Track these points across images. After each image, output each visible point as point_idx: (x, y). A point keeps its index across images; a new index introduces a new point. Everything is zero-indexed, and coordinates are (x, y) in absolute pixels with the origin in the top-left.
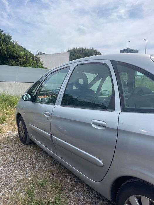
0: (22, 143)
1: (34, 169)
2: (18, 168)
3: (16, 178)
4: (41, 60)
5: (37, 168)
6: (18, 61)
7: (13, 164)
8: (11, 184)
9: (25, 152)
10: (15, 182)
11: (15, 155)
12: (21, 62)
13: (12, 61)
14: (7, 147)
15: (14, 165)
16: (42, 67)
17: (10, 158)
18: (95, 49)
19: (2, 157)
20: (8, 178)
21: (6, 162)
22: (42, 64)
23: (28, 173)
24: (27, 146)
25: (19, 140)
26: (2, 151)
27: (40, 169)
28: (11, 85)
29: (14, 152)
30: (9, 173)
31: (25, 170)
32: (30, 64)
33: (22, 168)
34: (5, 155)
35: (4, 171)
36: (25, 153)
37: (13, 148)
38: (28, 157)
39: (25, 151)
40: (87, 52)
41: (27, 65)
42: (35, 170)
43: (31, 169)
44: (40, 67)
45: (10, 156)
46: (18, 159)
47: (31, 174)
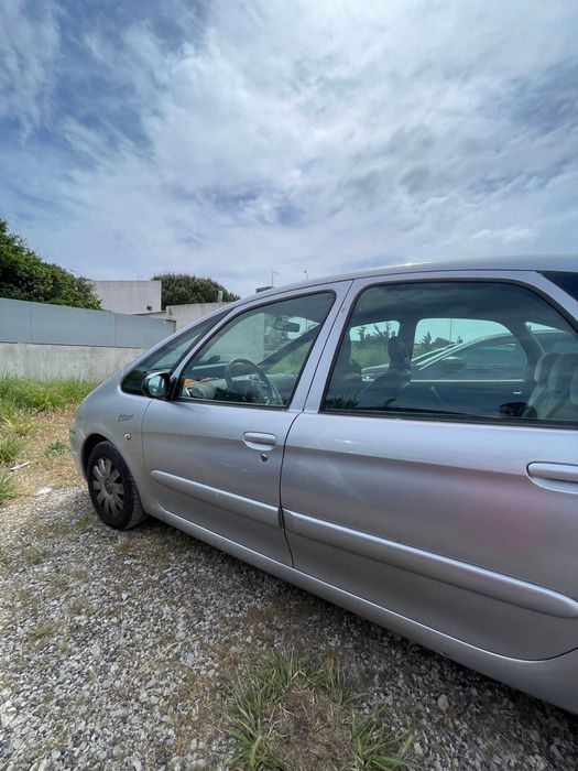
0: (108, 528)
1: (201, 623)
2: (139, 633)
3: (157, 685)
4: (93, 293)
5: (211, 617)
6: (29, 289)
7: (115, 620)
8: (147, 724)
9: (135, 561)
10: (163, 713)
11: (104, 579)
12: (39, 292)
13: (12, 289)
14: (59, 553)
15: (121, 622)
16: (100, 309)
17: (90, 594)
18: (214, 280)
19: (58, 600)
20: (123, 697)
21: (82, 619)
22: (99, 302)
23: (188, 647)
24: (130, 537)
25: (96, 517)
26: (45, 569)
27: (222, 618)
28: (12, 351)
29: (95, 567)
30: (114, 668)
31: (171, 638)
32: (67, 299)
33: (158, 631)
34: (64, 586)
35: (91, 668)
36: (136, 565)
37: (82, 551)
38: (155, 578)
39: (134, 557)
40: (198, 284)
41: (58, 300)
42: (206, 626)
43: (190, 627)
44: (94, 308)
45: (86, 585)
46: (124, 596)
47: (203, 647)
